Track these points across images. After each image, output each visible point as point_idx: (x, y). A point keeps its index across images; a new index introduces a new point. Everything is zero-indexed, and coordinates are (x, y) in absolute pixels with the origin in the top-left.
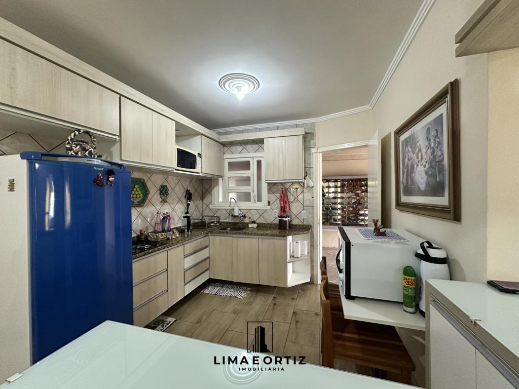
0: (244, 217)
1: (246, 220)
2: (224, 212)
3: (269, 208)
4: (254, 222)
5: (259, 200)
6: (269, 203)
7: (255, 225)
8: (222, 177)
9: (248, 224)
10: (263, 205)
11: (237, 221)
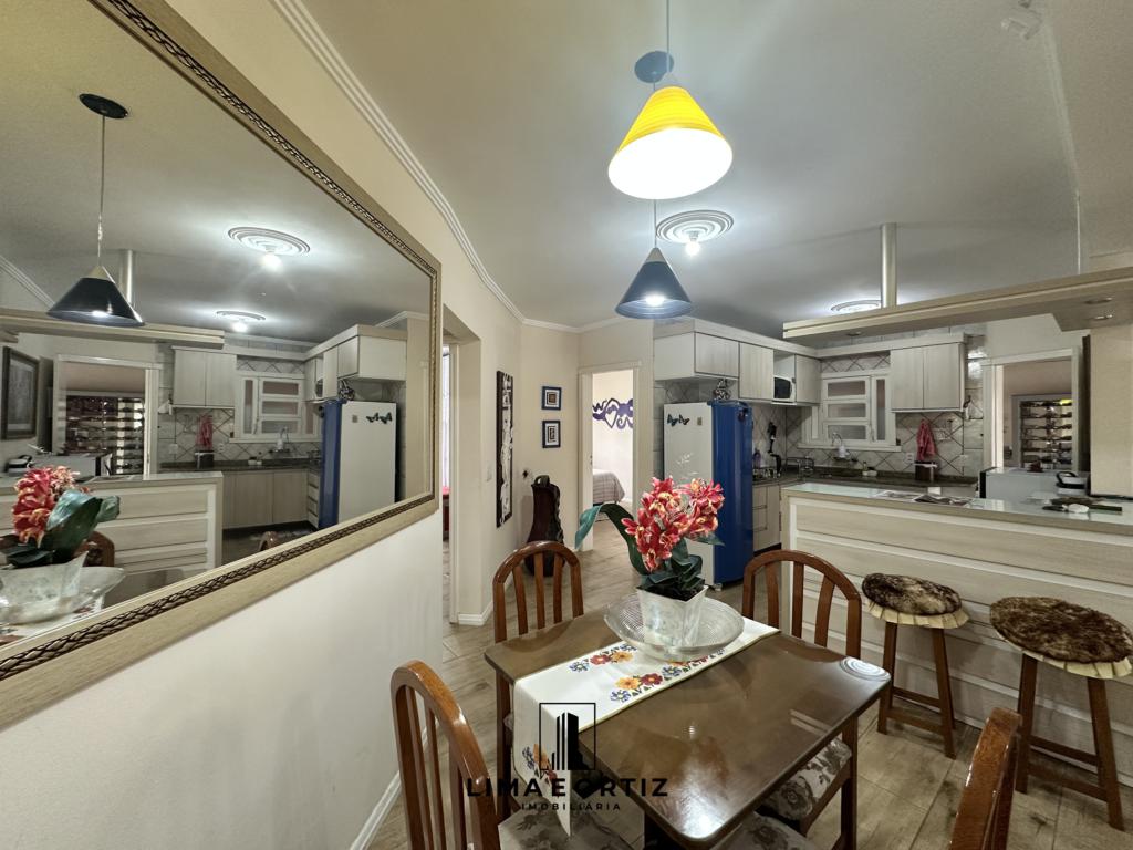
0: (855, 461)
1: (858, 466)
2: (820, 453)
3: (898, 449)
4: (871, 469)
5: (881, 436)
6: (898, 442)
7: (874, 473)
8: (817, 404)
9: (860, 472)
10: (887, 444)
11: (841, 466)
